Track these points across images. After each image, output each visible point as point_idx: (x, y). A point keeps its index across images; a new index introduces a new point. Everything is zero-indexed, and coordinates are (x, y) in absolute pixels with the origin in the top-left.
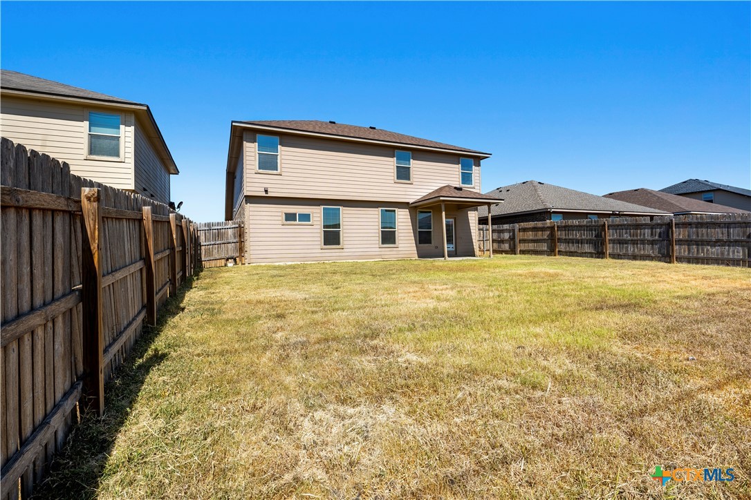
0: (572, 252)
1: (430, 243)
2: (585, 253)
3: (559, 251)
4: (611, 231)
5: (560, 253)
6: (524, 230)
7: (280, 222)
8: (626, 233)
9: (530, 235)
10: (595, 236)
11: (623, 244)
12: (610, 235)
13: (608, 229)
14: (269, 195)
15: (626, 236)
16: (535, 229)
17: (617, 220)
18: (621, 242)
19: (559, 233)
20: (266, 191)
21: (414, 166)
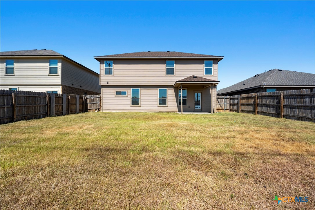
0: (264, 112)
1: (186, 105)
2: (271, 113)
3: (258, 112)
4: (285, 99)
5: (258, 113)
6: (243, 98)
7: (114, 95)
8: (294, 101)
9: (245, 101)
10: (277, 103)
11: (292, 108)
12: (285, 102)
13: (284, 98)
14: (109, 84)
15: (294, 103)
16: (248, 98)
17: (289, 92)
18: (291, 107)
19: (258, 100)
20: (108, 83)
21: (176, 67)
